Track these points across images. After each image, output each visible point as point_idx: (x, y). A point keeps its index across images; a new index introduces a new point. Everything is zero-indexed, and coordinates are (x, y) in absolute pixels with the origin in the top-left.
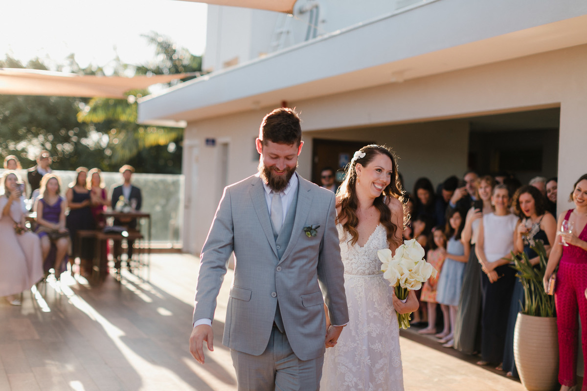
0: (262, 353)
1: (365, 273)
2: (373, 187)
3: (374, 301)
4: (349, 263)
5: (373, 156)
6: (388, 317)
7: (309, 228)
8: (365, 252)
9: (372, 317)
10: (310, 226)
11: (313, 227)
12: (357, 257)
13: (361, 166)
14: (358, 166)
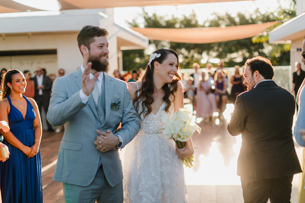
0: (89, 184)
1: (158, 132)
2: (168, 76)
3: (165, 151)
4: (147, 126)
5: (166, 55)
6: (177, 161)
7: (114, 103)
8: (158, 118)
9: (164, 162)
10: (115, 102)
11: (117, 103)
12: (152, 122)
13: (158, 63)
14: (156, 63)
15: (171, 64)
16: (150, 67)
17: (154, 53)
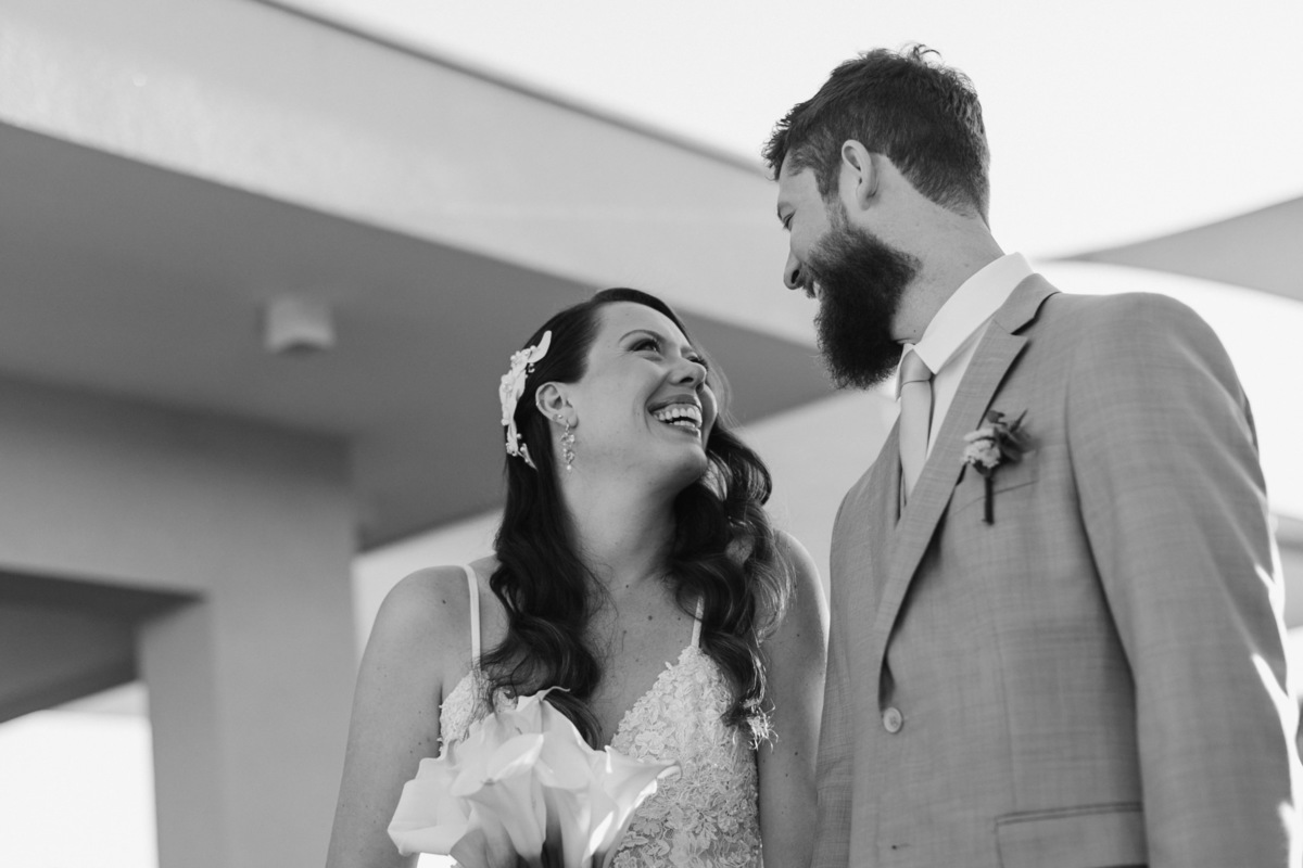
2: (659, 427)
15: (644, 347)
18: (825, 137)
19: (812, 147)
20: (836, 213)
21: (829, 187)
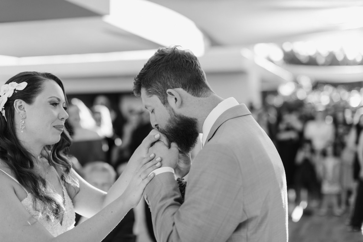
13: (23, 103)
14: (18, 103)
15: (55, 104)
16: (4, 115)
17: (8, 83)
18: (158, 85)
19: (154, 89)
20: (170, 111)
21: (165, 102)
